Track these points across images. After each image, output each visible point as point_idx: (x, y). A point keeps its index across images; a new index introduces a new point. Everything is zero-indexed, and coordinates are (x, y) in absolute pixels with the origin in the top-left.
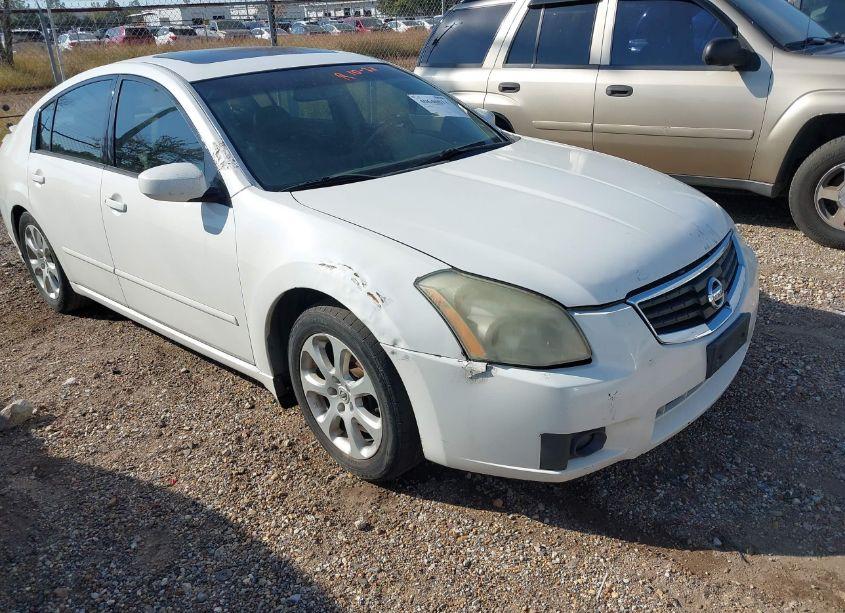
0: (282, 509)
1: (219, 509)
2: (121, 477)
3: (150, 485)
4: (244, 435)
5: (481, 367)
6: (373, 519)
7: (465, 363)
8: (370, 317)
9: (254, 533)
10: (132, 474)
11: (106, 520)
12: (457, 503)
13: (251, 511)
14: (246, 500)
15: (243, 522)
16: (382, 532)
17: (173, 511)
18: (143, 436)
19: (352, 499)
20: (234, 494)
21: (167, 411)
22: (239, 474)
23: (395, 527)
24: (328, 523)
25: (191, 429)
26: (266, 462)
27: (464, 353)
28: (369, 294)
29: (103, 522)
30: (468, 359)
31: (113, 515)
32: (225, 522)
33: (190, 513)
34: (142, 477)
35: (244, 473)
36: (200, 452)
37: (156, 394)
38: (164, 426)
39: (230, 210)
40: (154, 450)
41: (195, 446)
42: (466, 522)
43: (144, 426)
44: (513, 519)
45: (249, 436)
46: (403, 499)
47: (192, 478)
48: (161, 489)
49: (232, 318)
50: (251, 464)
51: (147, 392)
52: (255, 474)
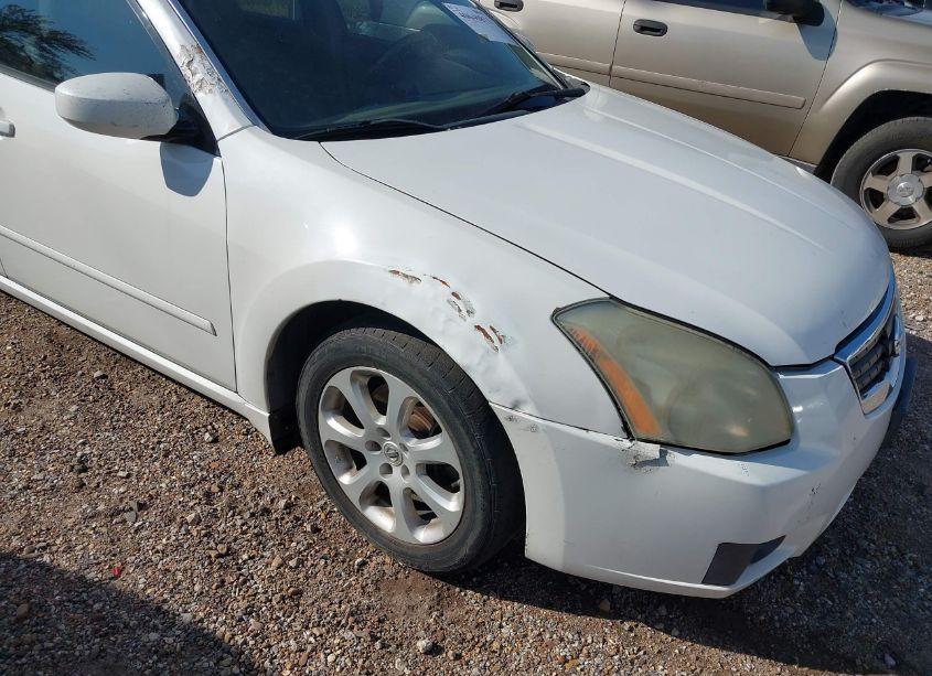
0: (301, 619)
1: (201, 621)
2: (31, 564)
3: (82, 579)
4: (215, 489)
5: (653, 451)
6: (439, 634)
7: (627, 443)
8: (479, 364)
9: (267, 663)
10: (46, 558)
11: (18, 646)
12: (548, 606)
13: (253, 623)
14: (243, 604)
15: (245, 643)
16: (458, 657)
17: (126, 626)
18: (53, 487)
19: (399, 600)
20: (220, 591)
21: (84, 444)
22: (220, 556)
23: (474, 646)
24: (378, 645)
25: (128, 476)
26: (257, 535)
27: (626, 428)
28: (478, 327)
29: (12, 650)
30: (630, 437)
31: (28, 637)
32: (216, 644)
33: (155, 629)
34: (64, 564)
35: (227, 554)
36: (152, 516)
37: (62, 412)
38: (85, 470)
39: (216, 160)
40: (76, 513)
41: (142, 506)
42: (570, 637)
43: (50, 468)
44: (631, 630)
45: (222, 490)
46: (472, 598)
47: (148, 563)
48: (100, 585)
49: (206, 323)
50: (236, 539)
51: (47, 410)
52: (245, 557)
